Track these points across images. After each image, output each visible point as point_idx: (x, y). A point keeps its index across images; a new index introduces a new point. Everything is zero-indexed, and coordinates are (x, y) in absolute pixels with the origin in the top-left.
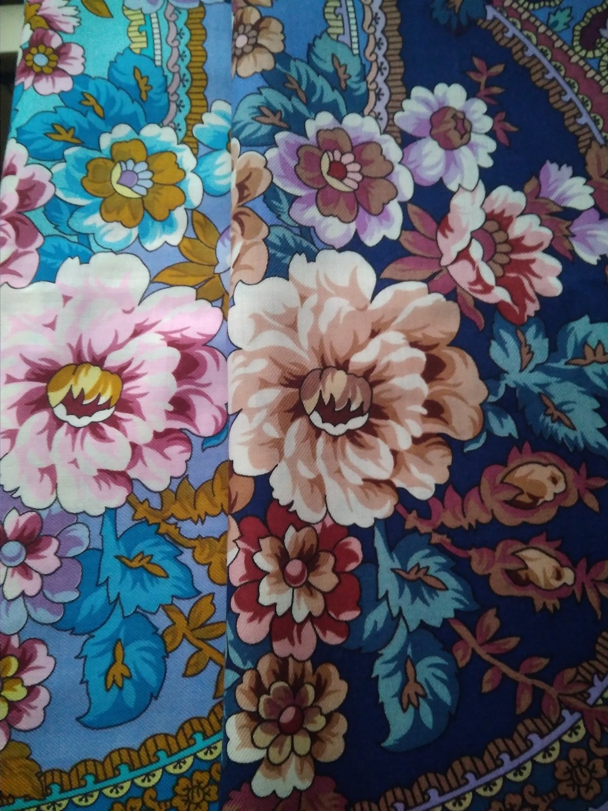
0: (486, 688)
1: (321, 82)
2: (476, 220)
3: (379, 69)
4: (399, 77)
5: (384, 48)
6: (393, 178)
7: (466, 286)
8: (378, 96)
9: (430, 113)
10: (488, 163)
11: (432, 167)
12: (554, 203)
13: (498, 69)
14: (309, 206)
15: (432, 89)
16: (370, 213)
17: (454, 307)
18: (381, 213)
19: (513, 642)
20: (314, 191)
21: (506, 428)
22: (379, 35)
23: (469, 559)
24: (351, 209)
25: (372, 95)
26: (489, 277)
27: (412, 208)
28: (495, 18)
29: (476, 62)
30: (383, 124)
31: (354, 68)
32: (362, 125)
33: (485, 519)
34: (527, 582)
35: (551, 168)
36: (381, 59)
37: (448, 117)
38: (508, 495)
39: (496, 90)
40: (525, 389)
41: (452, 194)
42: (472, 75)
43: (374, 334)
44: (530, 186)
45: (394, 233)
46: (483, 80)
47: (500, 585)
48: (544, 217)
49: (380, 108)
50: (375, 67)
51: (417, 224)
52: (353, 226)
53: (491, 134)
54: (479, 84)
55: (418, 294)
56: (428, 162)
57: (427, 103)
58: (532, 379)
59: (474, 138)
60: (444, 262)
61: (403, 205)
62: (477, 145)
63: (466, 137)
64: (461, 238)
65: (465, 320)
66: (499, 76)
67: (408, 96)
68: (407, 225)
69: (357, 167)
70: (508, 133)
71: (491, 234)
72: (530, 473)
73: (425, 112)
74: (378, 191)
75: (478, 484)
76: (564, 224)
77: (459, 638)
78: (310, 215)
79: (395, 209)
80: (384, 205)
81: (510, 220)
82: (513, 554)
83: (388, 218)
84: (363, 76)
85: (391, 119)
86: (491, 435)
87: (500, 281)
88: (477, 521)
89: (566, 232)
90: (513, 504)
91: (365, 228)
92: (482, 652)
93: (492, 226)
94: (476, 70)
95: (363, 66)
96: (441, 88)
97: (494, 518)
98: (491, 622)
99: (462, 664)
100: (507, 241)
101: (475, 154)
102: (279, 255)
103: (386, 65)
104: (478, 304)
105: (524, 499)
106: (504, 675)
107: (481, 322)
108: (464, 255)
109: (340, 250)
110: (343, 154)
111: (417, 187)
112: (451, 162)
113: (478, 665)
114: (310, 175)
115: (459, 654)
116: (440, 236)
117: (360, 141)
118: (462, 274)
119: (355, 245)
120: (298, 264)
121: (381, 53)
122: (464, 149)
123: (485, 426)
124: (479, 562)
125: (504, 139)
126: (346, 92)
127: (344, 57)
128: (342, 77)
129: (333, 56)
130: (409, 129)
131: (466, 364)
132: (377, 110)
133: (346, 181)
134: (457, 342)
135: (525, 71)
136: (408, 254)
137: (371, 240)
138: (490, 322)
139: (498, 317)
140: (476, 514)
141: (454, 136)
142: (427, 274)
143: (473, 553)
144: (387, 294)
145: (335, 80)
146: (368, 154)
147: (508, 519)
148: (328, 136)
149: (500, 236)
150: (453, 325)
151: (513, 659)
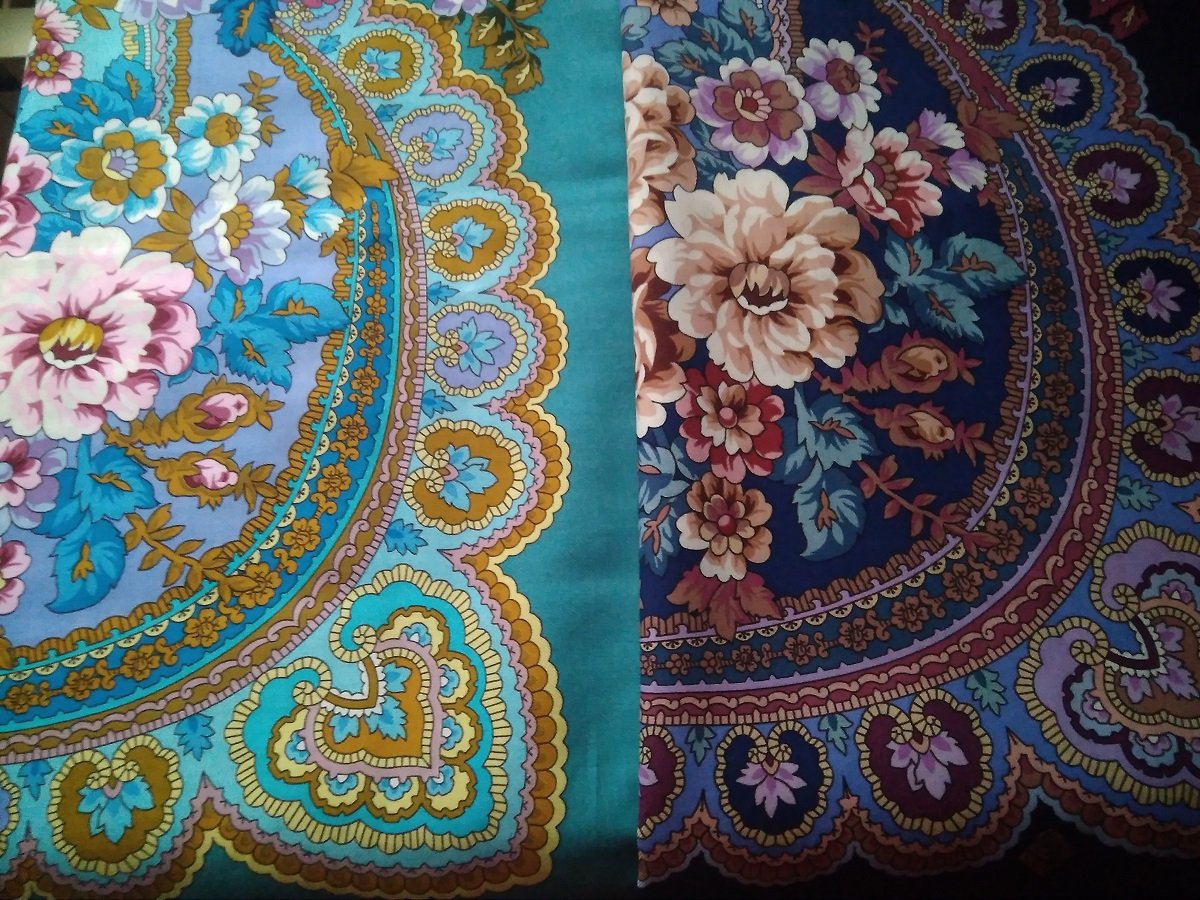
0: (888, 515)
1: (731, 33)
2: (868, 155)
3: (781, 20)
4: (799, 28)
6: (798, 110)
7: (863, 206)
8: (782, 43)
9: (825, 62)
10: (875, 108)
11: (830, 107)
12: (933, 142)
13: (880, 32)
14: (726, 135)
15: (826, 43)
16: (781, 139)
17: (854, 220)
18: (790, 138)
19: (908, 482)
20: (730, 123)
21: (900, 318)
23: (874, 416)
24: (763, 135)
25: (777, 43)
26: (880, 200)
27: (815, 137)
29: (861, 24)
30: (788, 66)
31: (759, 20)
32: (769, 67)
33: (886, 386)
34: (918, 437)
35: (928, 114)
36: (782, 13)
37: (841, 67)
38: (903, 369)
39: (879, 49)
40: (914, 288)
41: (847, 131)
42: (858, 35)
43: (789, 236)
44: (912, 128)
45: (802, 154)
46: (868, 41)
47: (898, 438)
48: (924, 152)
49: (784, 52)
50: (777, 19)
51: (820, 150)
52: (766, 150)
53: (877, 85)
54: (865, 43)
55: (826, 206)
56: (826, 101)
57: (823, 53)
58: (920, 281)
59: (863, 87)
60: (845, 183)
61: (808, 133)
62: (865, 94)
63: (856, 86)
64: (856, 166)
65: (864, 232)
66: (882, 38)
67: (808, 46)
68: (812, 150)
69: (767, 101)
70: (890, 85)
71: (880, 166)
72: (920, 353)
73: (823, 61)
74: (786, 121)
75: (879, 360)
76: (940, 160)
77: (866, 476)
78: (728, 142)
79: (801, 136)
80: (792, 133)
81: (896, 155)
82: (907, 415)
83: (796, 142)
84: (768, 26)
85: (793, 63)
86: (888, 322)
87: (889, 204)
88: (879, 389)
89: (943, 166)
90: (906, 376)
91: (777, 150)
92: (883, 487)
93: (881, 159)
94: (861, 32)
95: (767, 19)
96: (834, 43)
97: (892, 387)
98: (891, 465)
99: (868, 496)
100: (894, 172)
101: (864, 100)
102: (705, 173)
103: (786, 17)
104: (873, 219)
105: (915, 373)
106: (902, 506)
107: (876, 234)
108: (859, 180)
109: (756, 169)
110: (753, 91)
111: (819, 120)
112: (844, 105)
113: (880, 498)
114: (727, 110)
115: (865, 488)
116: (839, 163)
117: (769, 79)
118: (859, 195)
119: (769, 164)
120: (721, 181)
121: (782, 7)
122: (855, 96)
123: (883, 315)
124: (881, 419)
125: (887, 90)
126: (754, 40)
127: (750, 11)
128: (750, 28)
129: (741, 10)
130: (809, 71)
131: (867, 265)
132: (781, 54)
133: (757, 113)
134: (859, 247)
135: (903, 35)
136: (814, 173)
137: (783, 160)
138: (883, 235)
139: (889, 232)
140: (877, 382)
141: (847, 84)
142: (832, 191)
143: (876, 411)
144: (799, 205)
145: (743, 31)
146: (775, 90)
147: (903, 388)
148: (742, 77)
149: (887, 168)
150: (854, 234)
151: (909, 494)
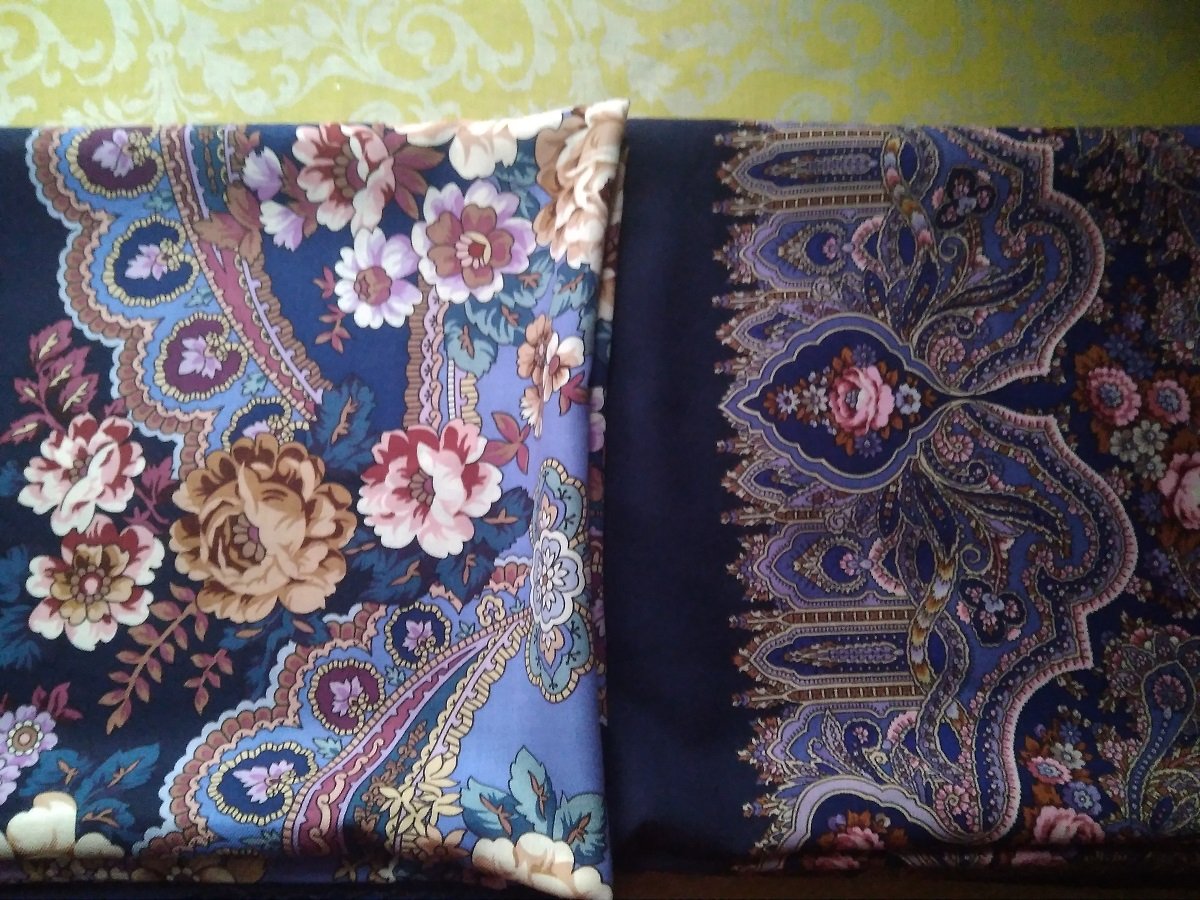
2: (361, 198)
3: (431, 345)
4: (414, 337)
5: (424, 366)
6: (428, 244)
8: (435, 318)
9: (391, 300)
10: (345, 252)
11: (393, 253)
12: (293, 211)
13: (321, 339)
15: (385, 323)
16: (451, 214)
18: (441, 213)
22: (428, 380)
24: (468, 216)
25: (440, 320)
27: (415, 214)
28: (315, 390)
29: (340, 348)
30: (432, 293)
31: (454, 346)
32: (451, 292)
35: (291, 245)
36: (428, 355)
37: (374, 296)
39: (326, 319)
41: (380, 225)
42: (346, 334)
44: (311, 229)
45: (432, 195)
46: (338, 329)
48: (303, 199)
49: (433, 309)
50: (435, 348)
51: (412, 202)
52: (467, 201)
53: (337, 278)
54: (341, 325)
56: (398, 257)
57: (391, 310)
59: (353, 276)
60: (390, 161)
61: (422, 218)
62: (352, 269)
63: (361, 277)
64: (375, 183)
66: (321, 332)
67: (407, 319)
68: (420, 200)
69: (459, 255)
70: (324, 278)
73: (394, 302)
74: (442, 234)
76: (288, 189)
79: (430, 216)
80: (439, 220)
81: (332, 198)
83: (436, 208)
84: (446, 339)
85: (425, 298)
87: (347, 141)
89: (286, 182)
91: (456, 201)
93: (347, 193)
94: (343, 339)
95: (445, 349)
96: (376, 324)
100: (335, 177)
101: (355, 262)
103: (424, 349)
108: (373, 167)
109: (477, 178)
110: (471, 266)
111: (408, 234)
112: (377, 255)
114: (500, 240)
117: (454, 278)
118: (377, 148)
119: (464, 185)
120: (510, 156)
121: (428, 361)
122: (363, 265)
125: (327, 272)
126: (463, 322)
127: (462, 357)
128: (466, 337)
129: (473, 356)
130: (410, 288)
132: (437, 306)
133: (470, 242)
135: (296, 336)
136: (420, 172)
137: (451, 190)
141: (371, 279)
142: (406, 151)
145: (473, 332)
148: (481, 280)
149: (342, 183)
